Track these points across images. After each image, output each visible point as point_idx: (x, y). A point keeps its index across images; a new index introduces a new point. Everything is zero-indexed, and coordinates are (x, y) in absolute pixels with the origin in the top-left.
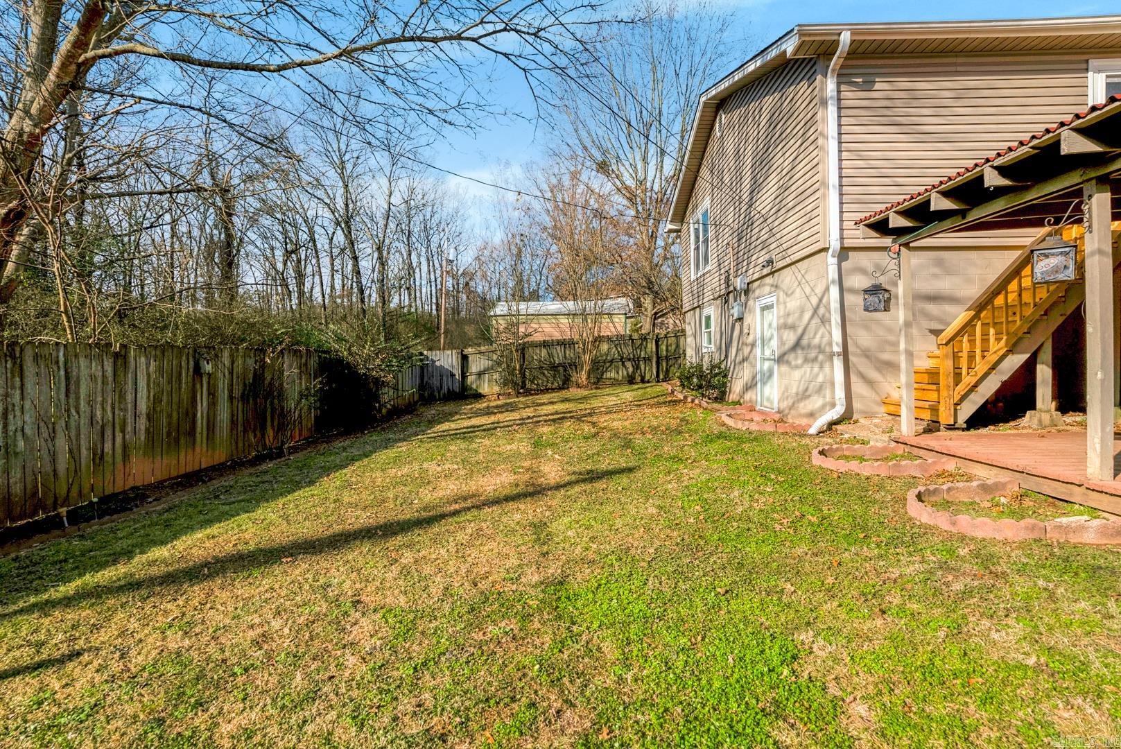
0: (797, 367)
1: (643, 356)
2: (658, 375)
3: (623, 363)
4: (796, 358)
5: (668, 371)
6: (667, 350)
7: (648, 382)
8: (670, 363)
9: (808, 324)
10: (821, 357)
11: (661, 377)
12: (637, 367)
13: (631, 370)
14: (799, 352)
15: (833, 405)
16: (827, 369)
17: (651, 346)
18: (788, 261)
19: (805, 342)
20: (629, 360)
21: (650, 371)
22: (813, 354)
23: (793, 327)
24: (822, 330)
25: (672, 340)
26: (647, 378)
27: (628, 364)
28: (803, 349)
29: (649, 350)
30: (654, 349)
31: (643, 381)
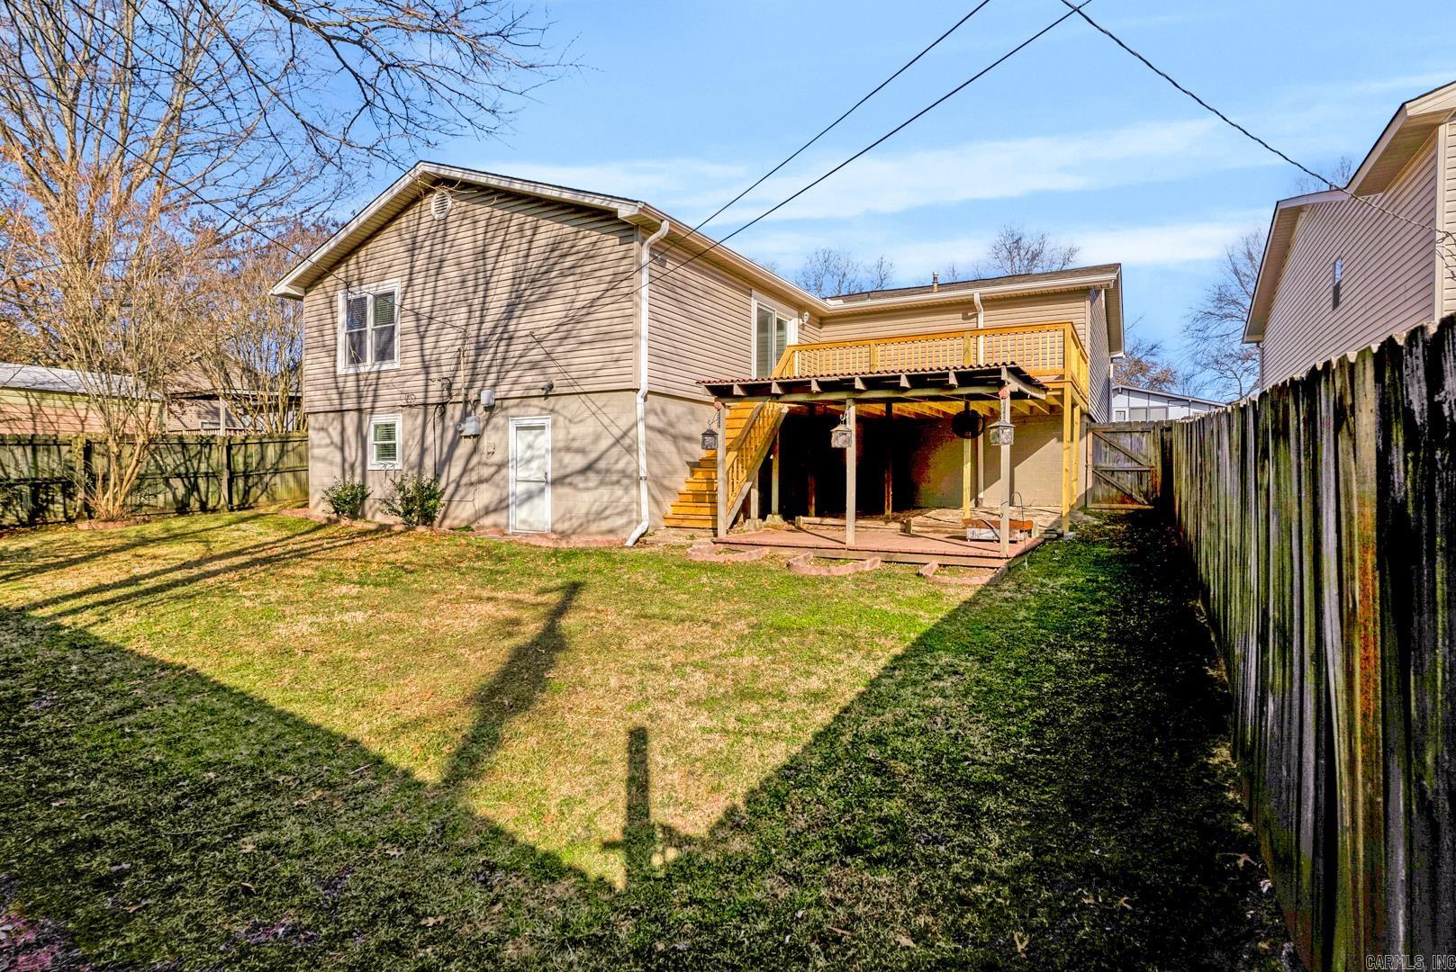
0: (587, 489)
1: (203, 467)
2: (231, 501)
3: (167, 481)
4: (587, 480)
5: (247, 492)
6: (245, 463)
7: (214, 510)
8: (251, 481)
9: (606, 451)
10: (625, 481)
11: (236, 501)
12: (194, 487)
13: (181, 491)
14: (591, 475)
15: (639, 522)
16: (634, 492)
17: (218, 456)
18: (578, 389)
19: (602, 465)
20: (179, 475)
21: (217, 494)
22: (615, 478)
23: (582, 451)
24: (628, 457)
25: (253, 449)
26: (210, 505)
27: (176, 483)
28: (598, 472)
29: (213, 462)
30: (225, 461)
31: (204, 508)
